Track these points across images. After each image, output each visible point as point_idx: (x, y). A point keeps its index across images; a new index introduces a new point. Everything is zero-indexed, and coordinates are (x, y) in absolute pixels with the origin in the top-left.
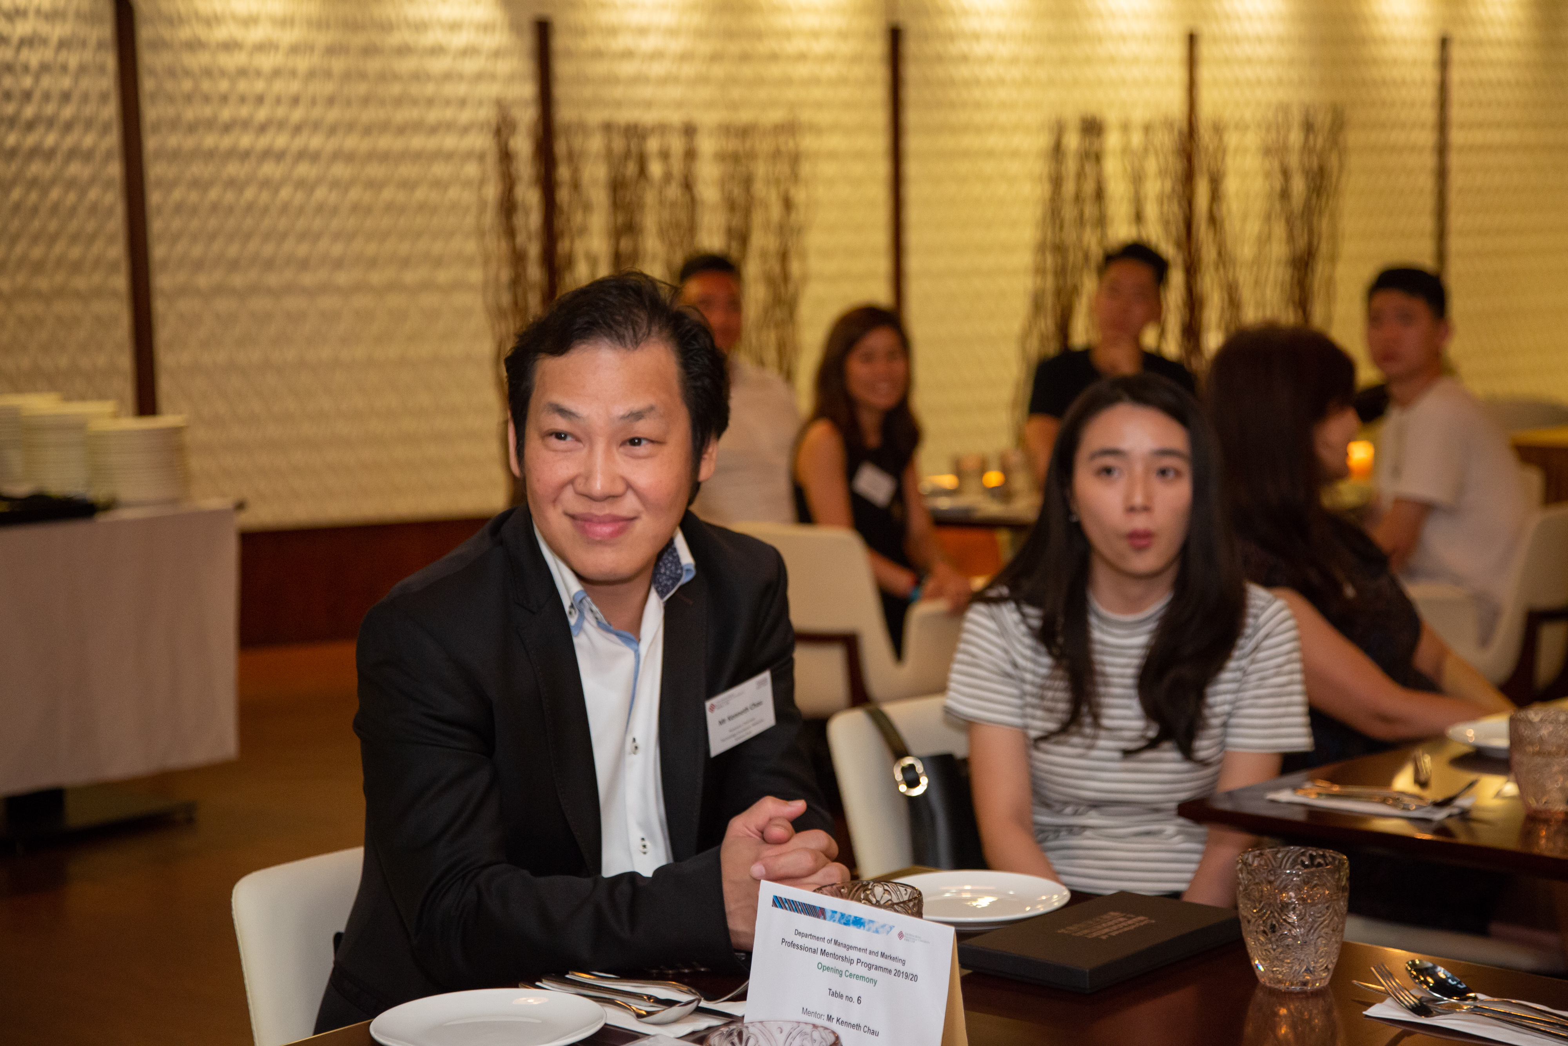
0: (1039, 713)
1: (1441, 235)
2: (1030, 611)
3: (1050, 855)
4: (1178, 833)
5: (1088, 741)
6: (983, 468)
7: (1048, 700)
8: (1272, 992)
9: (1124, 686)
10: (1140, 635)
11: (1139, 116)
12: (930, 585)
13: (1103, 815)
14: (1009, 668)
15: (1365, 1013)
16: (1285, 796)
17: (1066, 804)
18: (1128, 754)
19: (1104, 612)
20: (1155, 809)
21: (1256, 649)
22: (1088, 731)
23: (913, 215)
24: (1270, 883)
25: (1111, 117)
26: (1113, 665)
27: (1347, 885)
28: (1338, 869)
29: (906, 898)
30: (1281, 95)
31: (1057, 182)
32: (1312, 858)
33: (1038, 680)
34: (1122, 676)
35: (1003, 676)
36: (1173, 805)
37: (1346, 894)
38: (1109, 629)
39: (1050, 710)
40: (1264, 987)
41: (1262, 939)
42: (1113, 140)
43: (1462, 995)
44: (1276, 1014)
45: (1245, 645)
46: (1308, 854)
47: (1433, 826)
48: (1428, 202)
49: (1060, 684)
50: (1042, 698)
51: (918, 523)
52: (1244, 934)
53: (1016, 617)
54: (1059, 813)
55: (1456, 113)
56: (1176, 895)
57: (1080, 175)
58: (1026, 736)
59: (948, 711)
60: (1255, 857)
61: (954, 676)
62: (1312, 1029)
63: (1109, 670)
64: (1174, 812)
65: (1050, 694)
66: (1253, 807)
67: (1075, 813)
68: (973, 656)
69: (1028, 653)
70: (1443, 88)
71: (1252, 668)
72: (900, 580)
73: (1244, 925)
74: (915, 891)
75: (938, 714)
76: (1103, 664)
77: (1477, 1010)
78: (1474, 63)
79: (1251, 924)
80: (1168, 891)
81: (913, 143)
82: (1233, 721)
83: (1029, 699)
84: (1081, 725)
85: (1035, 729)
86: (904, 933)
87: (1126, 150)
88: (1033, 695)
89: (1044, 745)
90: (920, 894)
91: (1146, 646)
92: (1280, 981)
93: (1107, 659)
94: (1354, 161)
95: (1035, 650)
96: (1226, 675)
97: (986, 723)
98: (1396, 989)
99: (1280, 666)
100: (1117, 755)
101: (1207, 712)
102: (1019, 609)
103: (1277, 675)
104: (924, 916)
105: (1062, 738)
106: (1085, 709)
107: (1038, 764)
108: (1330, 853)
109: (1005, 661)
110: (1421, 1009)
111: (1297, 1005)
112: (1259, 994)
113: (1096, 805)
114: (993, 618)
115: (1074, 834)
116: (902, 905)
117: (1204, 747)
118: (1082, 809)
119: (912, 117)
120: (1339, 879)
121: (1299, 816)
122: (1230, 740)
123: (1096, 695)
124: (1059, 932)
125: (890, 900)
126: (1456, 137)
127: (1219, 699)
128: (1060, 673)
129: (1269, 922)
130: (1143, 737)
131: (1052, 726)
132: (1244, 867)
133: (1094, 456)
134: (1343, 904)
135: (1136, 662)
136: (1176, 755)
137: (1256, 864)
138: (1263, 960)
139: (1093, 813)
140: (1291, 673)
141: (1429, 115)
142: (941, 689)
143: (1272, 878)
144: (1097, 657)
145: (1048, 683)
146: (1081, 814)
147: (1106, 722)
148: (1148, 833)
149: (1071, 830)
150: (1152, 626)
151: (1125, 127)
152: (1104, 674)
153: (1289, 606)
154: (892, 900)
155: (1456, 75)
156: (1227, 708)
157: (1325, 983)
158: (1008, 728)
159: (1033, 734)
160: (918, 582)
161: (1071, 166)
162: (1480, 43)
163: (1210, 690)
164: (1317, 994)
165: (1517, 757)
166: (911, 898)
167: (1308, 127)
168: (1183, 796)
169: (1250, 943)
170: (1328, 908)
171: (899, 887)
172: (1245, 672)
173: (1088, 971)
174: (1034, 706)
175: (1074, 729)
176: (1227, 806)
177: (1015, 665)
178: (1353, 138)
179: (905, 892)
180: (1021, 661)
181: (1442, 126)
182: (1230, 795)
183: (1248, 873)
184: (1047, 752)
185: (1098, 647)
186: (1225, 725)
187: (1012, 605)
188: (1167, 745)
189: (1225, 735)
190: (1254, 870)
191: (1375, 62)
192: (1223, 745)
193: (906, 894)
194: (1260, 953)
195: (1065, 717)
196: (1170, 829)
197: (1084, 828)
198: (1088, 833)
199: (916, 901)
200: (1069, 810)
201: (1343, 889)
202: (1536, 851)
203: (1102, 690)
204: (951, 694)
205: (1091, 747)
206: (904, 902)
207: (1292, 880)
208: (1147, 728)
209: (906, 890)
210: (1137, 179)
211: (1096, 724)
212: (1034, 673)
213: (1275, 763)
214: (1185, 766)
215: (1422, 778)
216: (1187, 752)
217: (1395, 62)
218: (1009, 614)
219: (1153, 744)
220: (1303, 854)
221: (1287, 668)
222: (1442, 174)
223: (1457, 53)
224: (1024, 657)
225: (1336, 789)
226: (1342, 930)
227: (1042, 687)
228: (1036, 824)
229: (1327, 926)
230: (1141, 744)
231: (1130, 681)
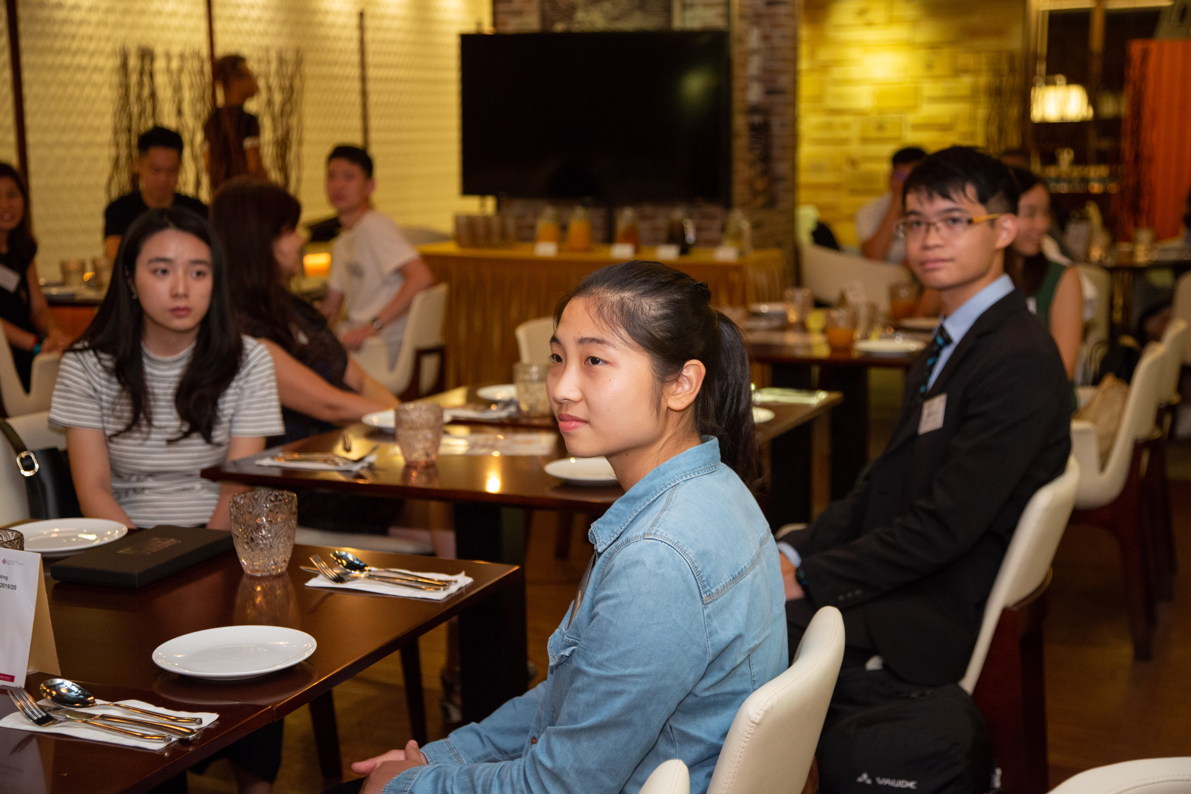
0: (112, 420)
1: (365, 130)
2: (103, 356)
3: (124, 507)
4: (203, 488)
5: (144, 436)
6: (82, 270)
7: (118, 412)
8: (252, 578)
9: (167, 401)
10: (175, 368)
11: (176, 50)
12: (47, 343)
13: (155, 480)
14: (91, 392)
15: (307, 584)
16: (267, 462)
17: (132, 475)
18: (170, 442)
19: (152, 355)
20: (188, 475)
21: (248, 374)
22: (144, 429)
23: (29, 106)
24: (250, 513)
25: (159, 50)
26: (159, 388)
27: (296, 511)
28: (290, 502)
29: (12, 538)
30: (266, 41)
31: (125, 87)
32: (276, 496)
33: (111, 399)
34: (165, 394)
35: (87, 397)
36: (198, 472)
37: (296, 516)
38: (158, 367)
39: (119, 418)
40: (248, 575)
41: (246, 547)
42: (160, 64)
43: (361, 568)
44: (255, 590)
45: (244, 372)
46: (273, 495)
47: (353, 474)
48: (357, 110)
49: (125, 401)
50: (113, 410)
51: (38, 303)
52: (235, 545)
53: (95, 360)
54: (128, 481)
55: (371, 59)
56: (203, 526)
57: (141, 84)
58: (104, 434)
59: (51, 421)
60: (241, 498)
61: (55, 399)
62: (276, 597)
63: (156, 391)
64: (199, 476)
65: (118, 407)
66: (249, 470)
67: (138, 480)
68: (67, 386)
69: (103, 382)
70: (362, 42)
71: (246, 386)
72: (27, 340)
73: (235, 541)
74: (18, 534)
75: (46, 423)
76: (153, 388)
77: (371, 577)
78: (378, 29)
79: (239, 538)
80: (198, 524)
81: (26, 59)
82: (236, 418)
83: (105, 411)
84: (139, 426)
85: (109, 429)
86: (6, 560)
87: (168, 70)
88: (108, 409)
89: (115, 439)
90: (22, 535)
91: (179, 376)
92: (257, 571)
93: (155, 384)
94: (310, 84)
95: (109, 381)
96: (230, 391)
97: (76, 428)
98: (323, 568)
99: (263, 384)
100: (164, 443)
101: (219, 414)
102: (96, 355)
103: (262, 389)
104: (25, 549)
105: (128, 434)
106: (142, 416)
107: (113, 452)
108: (286, 493)
109: (89, 388)
110: (339, 579)
111: (266, 583)
112: (245, 580)
113: (152, 474)
114: (79, 361)
115: (138, 494)
116: (9, 543)
117: (219, 435)
118: (142, 477)
119: (24, 42)
120: (291, 508)
121: (277, 473)
122: (234, 430)
123: (150, 407)
124: (119, 552)
125: (2, 540)
126: (371, 73)
127: (226, 405)
128: (124, 394)
129: (250, 536)
130: (180, 431)
131: (121, 427)
132: (234, 505)
133: (151, 261)
134: (294, 522)
135: (174, 385)
136: (201, 441)
137: (242, 502)
138: (246, 560)
139: (150, 480)
140: (271, 388)
141: (355, 58)
142: (46, 407)
143: (251, 510)
144: (148, 384)
145: (117, 401)
146: (142, 481)
147: (156, 423)
148: (185, 490)
149: (135, 490)
150: (184, 362)
151: (168, 57)
152: (153, 394)
153: (268, 348)
154: (3, 540)
155: (369, 35)
156: (231, 411)
157: (284, 569)
158: (94, 430)
159: (108, 433)
160: (39, 341)
161: (134, 79)
162: (383, 17)
163: (220, 401)
164: (279, 576)
165: (399, 432)
166: (16, 537)
167: (281, 61)
168: (206, 466)
169: (239, 549)
170: (285, 526)
171: (8, 532)
172: (241, 389)
173: (136, 575)
174: (109, 416)
175: (135, 428)
176: (232, 470)
177: (95, 390)
178: (308, 70)
179: (12, 535)
180: (98, 388)
181: (363, 65)
182: (235, 463)
183: (236, 508)
184: (118, 444)
185: (149, 377)
186: (231, 421)
187: (91, 353)
188: (195, 435)
189: (231, 427)
190: (240, 506)
191: (321, 24)
192: (230, 434)
193: (12, 536)
194: (244, 555)
195: (130, 421)
196: (198, 485)
197: (143, 489)
198: (146, 492)
199: (19, 540)
200: (134, 478)
201: (294, 513)
202: (410, 484)
203: (152, 403)
204: (53, 410)
205: (146, 439)
206: (11, 541)
207: (263, 510)
208: (182, 425)
209: (12, 533)
210: (178, 89)
211: (150, 424)
212: (108, 395)
213: (262, 443)
214: (207, 447)
215: (348, 447)
216: (208, 439)
217: (333, 25)
218: (90, 358)
219: (186, 435)
220: (271, 495)
221: (268, 385)
222: (364, 94)
223: (369, 23)
224: (101, 385)
225: (296, 456)
226: (294, 538)
227: (113, 403)
228: (114, 488)
229: (284, 536)
230: (179, 435)
231: (170, 398)
